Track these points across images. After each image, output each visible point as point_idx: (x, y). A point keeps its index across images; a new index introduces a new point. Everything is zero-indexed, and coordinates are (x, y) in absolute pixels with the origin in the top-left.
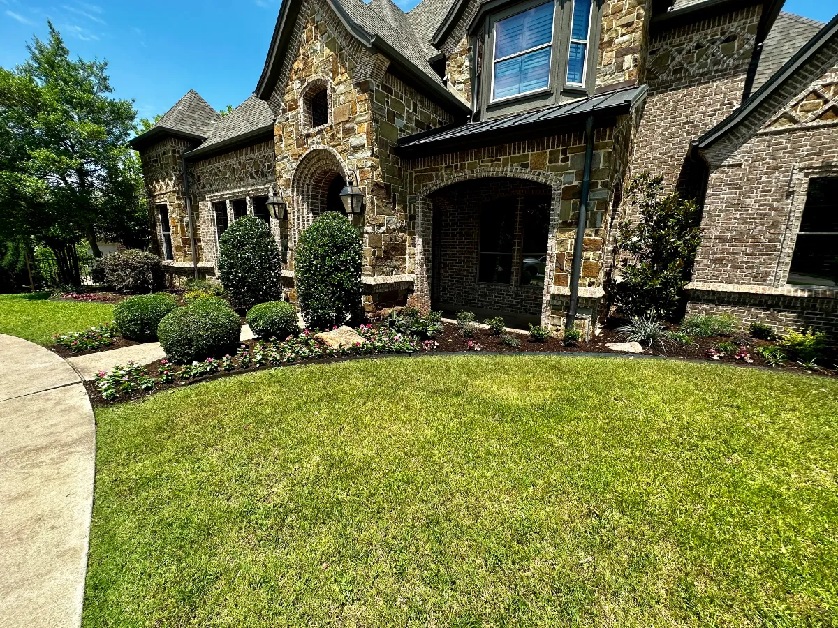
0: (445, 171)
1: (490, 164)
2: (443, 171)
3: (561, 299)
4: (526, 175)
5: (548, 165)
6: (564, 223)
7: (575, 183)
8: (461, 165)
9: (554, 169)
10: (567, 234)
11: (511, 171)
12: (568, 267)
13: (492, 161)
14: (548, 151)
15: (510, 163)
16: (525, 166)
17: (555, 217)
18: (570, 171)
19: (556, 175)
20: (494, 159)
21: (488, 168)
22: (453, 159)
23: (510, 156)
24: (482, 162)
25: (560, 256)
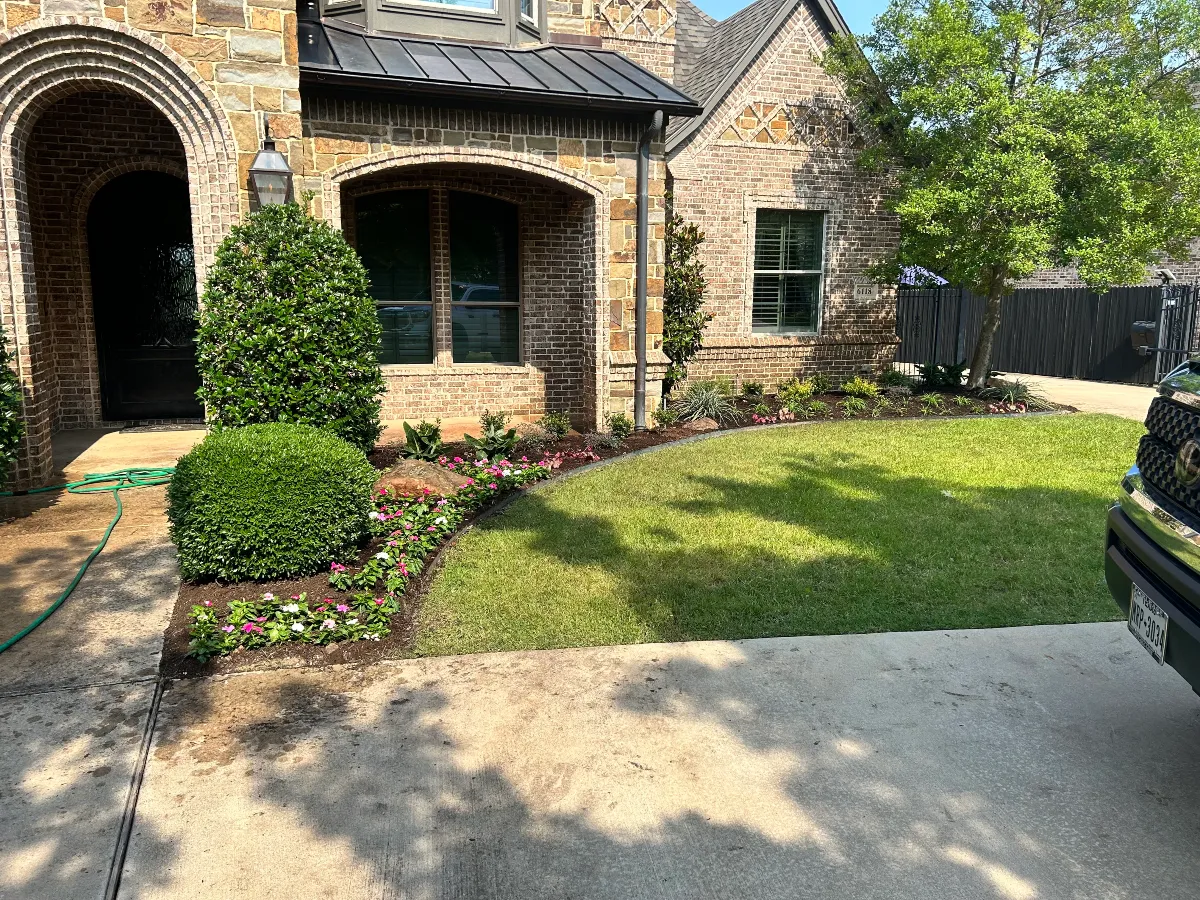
1: (489, 143)
3: (625, 370)
4: (552, 172)
5: (585, 161)
6: (617, 254)
7: (626, 197)
8: (430, 132)
9: (596, 171)
10: (622, 272)
11: (531, 163)
12: (629, 323)
13: (493, 138)
14: (585, 140)
15: (526, 149)
16: (550, 157)
17: (604, 245)
18: (618, 177)
19: (600, 181)
20: (497, 135)
22: (412, 119)
23: (525, 136)
24: (474, 136)
25: (615, 305)
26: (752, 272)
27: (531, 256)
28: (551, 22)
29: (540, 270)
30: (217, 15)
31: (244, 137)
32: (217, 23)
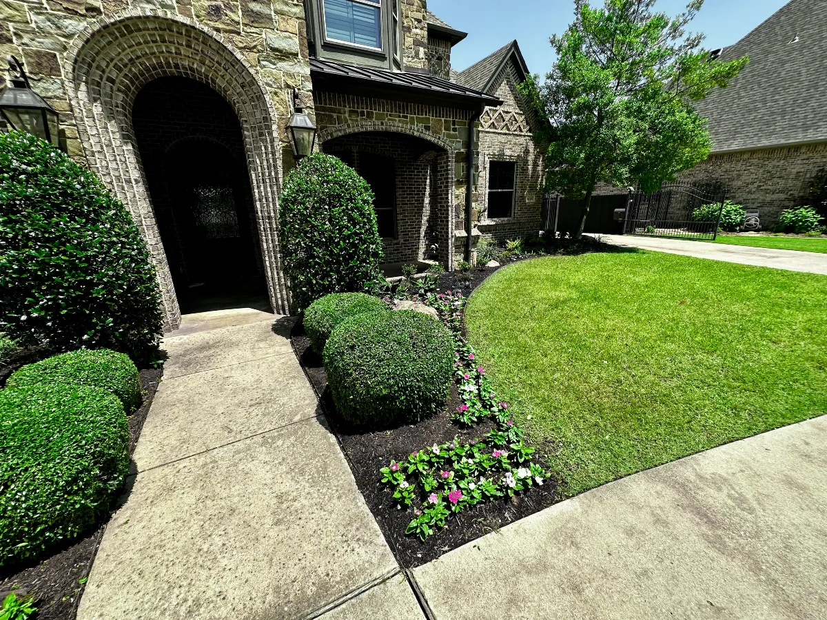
0: (350, 116)
1: (397, 119)
2: (347, 115)
3: (461, 240)
4: (429, 136)
5: (444, 131)
6: (458, 181)
7: (462, 150)
8: (368, 112)
9: (449, 136)
10: (460, 190)
11: (418, 131)
12: (463, 215)
13: (400, 117)
14: (443, 119)
15: (416, 123)
16: (427, 128)
17: (453, 176)
18: (458, 140)
19: (450, 141)
20: (401, 115)
21: (398, 124)
22: (358, 104)
23: (415, 116)
24: (390, 115)
25: (457, 207)
26: (487, 191)
27: (399, 185)
28: (405, 60)
29: (403, 191)
30: (256, 19)
31: (279, 106)
32: (256, 25)
